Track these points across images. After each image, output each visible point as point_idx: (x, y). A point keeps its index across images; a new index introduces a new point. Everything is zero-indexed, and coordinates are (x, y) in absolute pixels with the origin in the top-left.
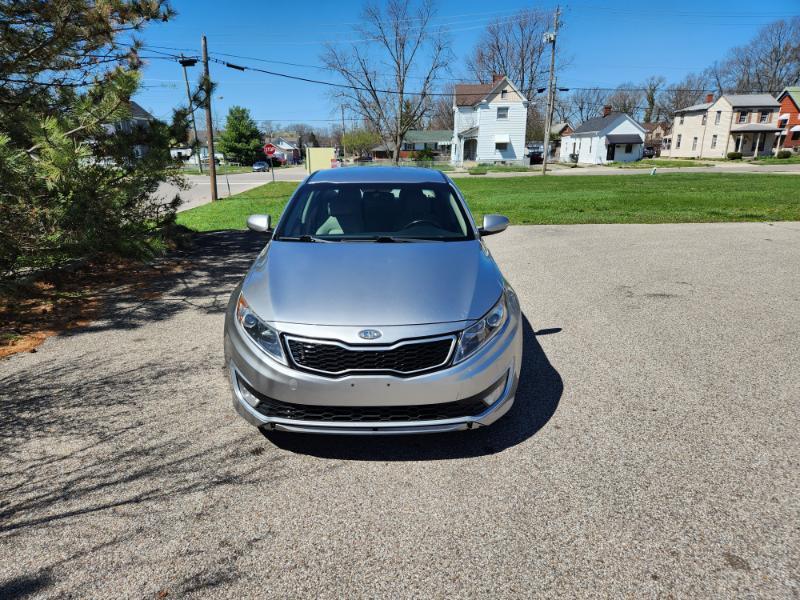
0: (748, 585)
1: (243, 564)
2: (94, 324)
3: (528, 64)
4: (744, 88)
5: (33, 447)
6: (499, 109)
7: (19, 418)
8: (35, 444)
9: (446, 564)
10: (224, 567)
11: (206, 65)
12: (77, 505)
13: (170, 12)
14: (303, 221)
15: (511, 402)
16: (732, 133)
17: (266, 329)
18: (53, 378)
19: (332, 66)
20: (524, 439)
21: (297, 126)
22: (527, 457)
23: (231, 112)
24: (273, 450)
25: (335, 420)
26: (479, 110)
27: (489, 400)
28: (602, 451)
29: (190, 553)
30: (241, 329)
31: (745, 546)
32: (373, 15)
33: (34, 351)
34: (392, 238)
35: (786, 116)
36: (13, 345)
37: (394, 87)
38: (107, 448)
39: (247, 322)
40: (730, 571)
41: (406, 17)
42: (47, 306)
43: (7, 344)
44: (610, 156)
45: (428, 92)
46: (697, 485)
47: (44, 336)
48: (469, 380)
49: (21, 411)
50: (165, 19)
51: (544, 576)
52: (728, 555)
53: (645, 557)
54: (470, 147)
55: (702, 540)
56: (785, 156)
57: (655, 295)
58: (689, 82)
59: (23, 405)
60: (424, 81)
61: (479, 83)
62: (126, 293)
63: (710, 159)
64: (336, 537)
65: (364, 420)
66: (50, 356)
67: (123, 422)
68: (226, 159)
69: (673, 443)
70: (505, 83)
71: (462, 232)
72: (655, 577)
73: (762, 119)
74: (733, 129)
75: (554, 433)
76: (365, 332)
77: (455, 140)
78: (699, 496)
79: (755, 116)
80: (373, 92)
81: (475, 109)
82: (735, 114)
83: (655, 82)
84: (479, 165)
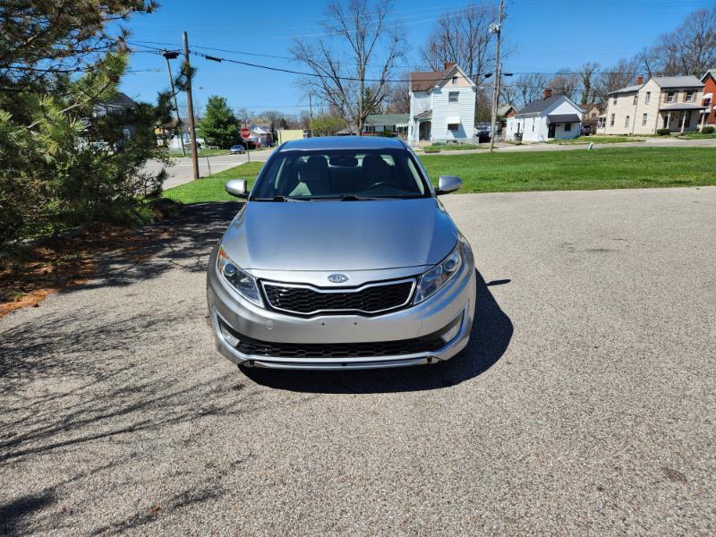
0: (685, 495)
1: (226, 482)
2: (90, 282)
3: (475, 53)
4: (671, 71)
5: (37, 386)
6: (451, 94)
7: (24, 362)
8: (38, 384)
9: (410, 479)
10: (210, 486)
11: (187, 57)
12: (76, 434)
13: (153, 5)
14: (276, 187)
15: (467, 340)
16: (661, 111)
17: (244, 276)
18: (55, 328)
19: (299, 57)
20: (478, 374)
21: (270, 113)
22: (482, 389)
23: (210, 101)
24: (252, 386)
25: (307, 356)
26: (433, 95)
27: (447, 337)
28: (550, 382)
29: (179, 474)
30: (222, 277)
31: (682, 461)
32: (336, 10)
33: (37, 306)
34: (356, 196)
35: (709, 96)
36: (18, 301)
37: (355, 75)
38: (103, 387)
39: (227, 271)
40: (668, 482)
41: (365, 12)
42: (48, 268)
43: (13, 300)
44: (551, 134)
45: (386, 79)
46: (637, 411)
47: (46, 293)
48: (427, 319)
49: (26, 357)
50: (149, 11)
51: (499, 489)
52: (667, 469)
53: (591, 472)
54: (425, 128)
55: (642, 457)
56: (709, 131)
57: (594, 250)
58: (622, 67)
59: (27, 351)
60: (382, 69)
61: (432, 70)
62: (119, 256)
63: (641, 136)
64: (311, 458)
65: (334, 356)
66: (51, 310)
67: (117, 364)
68: (206, 143)
69: (614, 375)
70: (456, 70)
71: (419, 191)
72: (600, 489)
73: (687, 98)
74: (662, 108)
75: (506, 367)
76: (334, 276)
77: (411, 123)
78: (638, 420)
79: (681, 95)
80: (337, 79)
81: (429, 94)
82: (663, 95)
83: (591, 67)
84: (434, 144)
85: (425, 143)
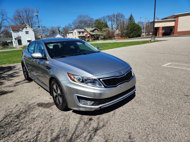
3: (29, 21)
6: (26, 32)
16: (79, 37)
24: (94, 117)
26: (20, 32)
35: (86, 33)
52: (185, 95)
54: (20, 42)
56: (88, 41)
70: (26, 25)
73: (83, 34)
77: (14, 40)
81: (18, 32)
82: (78, 33)
83: (59, 27)
84: (24, 46)
85: (20, 46)
